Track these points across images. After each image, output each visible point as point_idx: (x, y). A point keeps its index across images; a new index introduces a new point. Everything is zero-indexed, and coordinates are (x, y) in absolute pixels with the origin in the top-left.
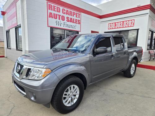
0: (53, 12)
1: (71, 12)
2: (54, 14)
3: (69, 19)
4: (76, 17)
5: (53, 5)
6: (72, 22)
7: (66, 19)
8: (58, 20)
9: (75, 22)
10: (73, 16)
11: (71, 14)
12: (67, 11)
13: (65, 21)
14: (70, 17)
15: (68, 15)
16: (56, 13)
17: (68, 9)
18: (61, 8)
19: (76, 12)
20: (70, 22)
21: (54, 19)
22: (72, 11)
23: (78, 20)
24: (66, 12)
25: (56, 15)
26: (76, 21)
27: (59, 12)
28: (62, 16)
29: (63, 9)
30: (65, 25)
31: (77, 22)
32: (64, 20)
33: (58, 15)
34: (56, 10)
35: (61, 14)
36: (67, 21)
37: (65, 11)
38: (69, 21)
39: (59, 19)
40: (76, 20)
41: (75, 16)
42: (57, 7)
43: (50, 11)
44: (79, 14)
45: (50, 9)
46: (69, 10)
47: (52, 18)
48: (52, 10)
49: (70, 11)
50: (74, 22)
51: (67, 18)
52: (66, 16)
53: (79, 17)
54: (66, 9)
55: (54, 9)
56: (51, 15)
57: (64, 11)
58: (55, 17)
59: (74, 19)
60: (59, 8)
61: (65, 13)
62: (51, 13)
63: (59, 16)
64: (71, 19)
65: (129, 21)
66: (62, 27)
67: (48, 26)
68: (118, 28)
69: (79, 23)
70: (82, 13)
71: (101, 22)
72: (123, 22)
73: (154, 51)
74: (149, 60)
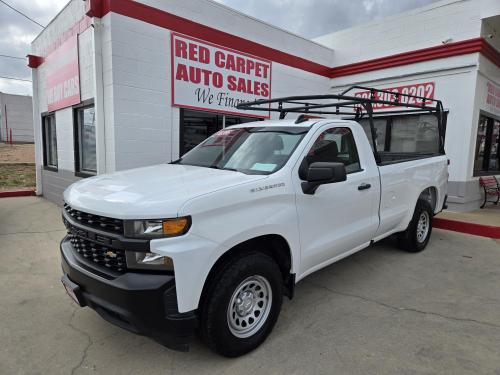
0: (188, 63)
1: (243, 60)
2: (192, 69)
3: (237, 83)
4: (257, 75)
5: (188, 42)
6: (244, 91)
7: (226, 82)
8: (202, 85)
9: (253, 89)
10: (249, 73)
11: (240, 66)
12: (230, 58)
13: (225, 88)
14: (238, 75)
15: (233, 69)
16: (197, 65)
17: (231, 54)
18: (213, 50)
19: (255, 61)
20: (239, 90)
21: (190, 82)
22: (246, 58)
23: (263, 85)
24: (225, 61)
25: (198, 70)
26: (256, 88)
27: (207, 61)
28: (215, 74)
29: (217, 54)
30: (219, 100)
31: (259, 91)
32: (220, 85)
33: (204, 71)
34: (197, 56)
35: (212, 67)
36: (229, 87)
37: (223, 57)
38: (233, 89)
39: (207, 83)
40: (256, 84)
41: (253, 71)
42: (201, 49)
43: (179, 60)
44: (266, 67)
45: (178, 55)
46: (236, 55)
47: (186, 79)
48: (185, 57)
49: (239, 59)
50: (250, 92)
51: (231, 79)
52: (225, 73)
53: (265, 76)
54: (226, 53)
55: (192, 53)
56: (181, 73)
57: (221, 60)
58: (194, 76)
59: (249, 82)
60: (208, 51)
61: (222, 65)
62: (182, 67)
63: (207, 73)
64: (242, 81)
65: (417, 86)
66: (215, 106)
67: (173, 105)
68: (384, 107)
69: (266, 94)
70: (273, 63)
71: (332, 87)
72: (400, 89)
73: (496, 177)
74: (481, 207)
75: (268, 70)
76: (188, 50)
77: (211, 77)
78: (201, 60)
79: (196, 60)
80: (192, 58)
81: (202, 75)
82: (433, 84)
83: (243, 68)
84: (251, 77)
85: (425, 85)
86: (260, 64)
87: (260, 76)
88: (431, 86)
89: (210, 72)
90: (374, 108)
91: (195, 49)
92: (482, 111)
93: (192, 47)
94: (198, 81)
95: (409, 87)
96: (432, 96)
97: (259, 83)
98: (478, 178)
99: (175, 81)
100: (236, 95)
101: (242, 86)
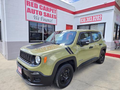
0: (31, 8)
2: (32, 10)
3: (46, 14)
4: (53, 12)
5: (31, 1)
6: (49, 17)
7: (43, 14)
8: (35, 14)
9: (51, 16)
10: (50, 12)
11: (47, 10)
12: (44, 7)
14: (47, 12)
15: (45, 10)
19: (52, 8)
20: (47, 16)
21: (32, 13)
22: (49, 8)
23: (55, 15)
24: (43, 8)
25: (34, 10)
26: (52, 16)
27: (37, 8)
28: (40, 12)
29: (40, 6)
30: (41, 19)
31: (53, 17)
32: (41, 15)
33: (36, 10)
34: (34, 6)
36: (44, 15)
37: (42, 7)
38: (46, 16)
39: (37, 14)
41: (51, 11)
42: (35, 4)
44: (55, 10)
45: (27, 5)
46: (46, 7)
47: (30, 13)
48: (30, 6)
49: (47, 8)
50: (51, 17)
52: (43, 11)
53: (55, 13)
56: (29, 10)
57: (41, 8)
59: (50, 14)
60: (37, 5)
61: (42, 9)
64: (48, 14)
65: (97, 16)
66: (40, 21)
67: (26, 20)
68: (88, 22)
69: (55, 18)
70: (57, 9)
71: (74, 17)
72: (92, 17)
73: (119, 41)
74: (115, 49)
75: (56, 11)
76: (31, 4)
78: (35, 7)
79: (33, 7)
80: (32, 6)
81: (36, 12)
82: (101, 15)
83: (48, 10)
84: (51, 13)
85: (99, 15)
86: (53, 10)
87: (53, 13)
88: (101, 16)
89: (38, 11)
90: (85, 22)
91: (33, 4)
92: (115, 22)
93: (32, 3)
94: (34, 13)
95: (95, 16)
96: (101, 18)
97: (53, 15)
98: (114, 41)
99: (27, 13)
100: (46, 18)
101: (48, 15)
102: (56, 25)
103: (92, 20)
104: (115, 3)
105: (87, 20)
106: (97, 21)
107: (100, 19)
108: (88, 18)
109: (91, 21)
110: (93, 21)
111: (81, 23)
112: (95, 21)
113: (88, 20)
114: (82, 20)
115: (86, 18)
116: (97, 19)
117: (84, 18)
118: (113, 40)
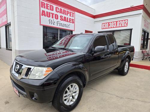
0: (46, 10)
2: (47, 12)
3: (63, 18)
6: (66, 21)
7: (59, 18)
8: (51, 18)
10: (67, 15)
11: (64, 12)
13: (59, 20)
15: (62, 13)
16: (49, 11)
17: (61, 8)
18: (55, 6)
19: (69, 11)
20: (64, 21)
21: (47, 17)
22: (66, 10)
23: (72, 19)
24: (59, 10)
25: (49, 13)
27: (53, 10)
28: (56, 15)
29: (56, 8)
30: (57, 24)
31: (71, 21)
32: (57, 19)
33: (51, 13)
34: (49, 8)
35: (54, 12)
37: (58, 9)
38: (62, 20)
39: (53, 17)
40: (70, 19)
41: (69, 15)
42: (50, 5)
43: (42, 9)
44: (73, 13)
45: (42, 7)
46: (63, 9)
47: (45, 16)
48: (45, 8)
50: (68, 22)
51: (61, 16)
52: (59, 14)
53: (73, 17)
54: (59, 8)
56: (43, 13)
57: (57, 10)
58: (48, 15)
59: (68, 18)
60: (53, 7)
61: (58, 12)
62: (43, 11)
63: (53, 14)
64: (65, 17)
65: (122, 21)
66: (55, 26)
67: (41, 25)
68: (111, 28)
69: (73, 22)
70: (76, 12)
71: (95, 22)
72: (117, 22)
73: (146, 50)
74: (143, 60)
75: (74, 14)
76: (46, 6)
77: (54, 15)
80: (47, 8)
81: (51, 15)
82: (127, 20)
83: (65, 13)
85: (125, 20)
86: (71, 12)
87: (71, 16)
88: (127, 21)
90: (108, 28)
91: (48, 6)
92: (143, 29)
93: (47, 4)
94: (49, 17)
95: (120, 21)
96: (127, 24)
97: (71, 19)
98: (141, 51)
99: (41, 16)
100: (63, 22)
101: (65, 19)
102: (74, 31)
103: (116, 25)
104: (143, 6)
105: (110, 25)
106: (122, 26)
107: (125, 25)
108: (111, 23)
109: (114, 27)
110: (117, 27)
111: (102, 29)
112: (119, 27)
113: (112, 25)
114: (104, 26)
115: (109, 23)
116: (121, 25)
117: (106, 23)
118: (141, 49)
